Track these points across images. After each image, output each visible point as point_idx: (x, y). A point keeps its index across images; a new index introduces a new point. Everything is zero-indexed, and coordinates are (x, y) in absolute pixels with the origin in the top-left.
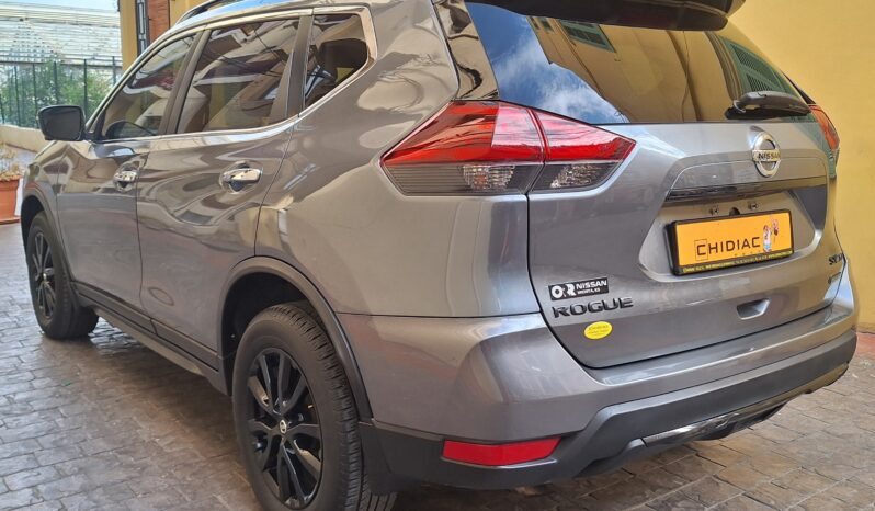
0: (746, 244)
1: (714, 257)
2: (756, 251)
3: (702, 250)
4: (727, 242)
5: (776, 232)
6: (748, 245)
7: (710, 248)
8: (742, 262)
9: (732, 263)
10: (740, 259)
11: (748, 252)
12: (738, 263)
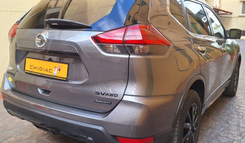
0: (47, 70)
1: (35, 70)
2: (50, 74)
3: (32, 67)
4: (40, 68)
5: (60, 70)
6: (47, 71)
7: (34, 68)
8: (43, 75)
9: (40, 75)
10: (43, 74)
11: (47, 73)
12: (42, 75)
